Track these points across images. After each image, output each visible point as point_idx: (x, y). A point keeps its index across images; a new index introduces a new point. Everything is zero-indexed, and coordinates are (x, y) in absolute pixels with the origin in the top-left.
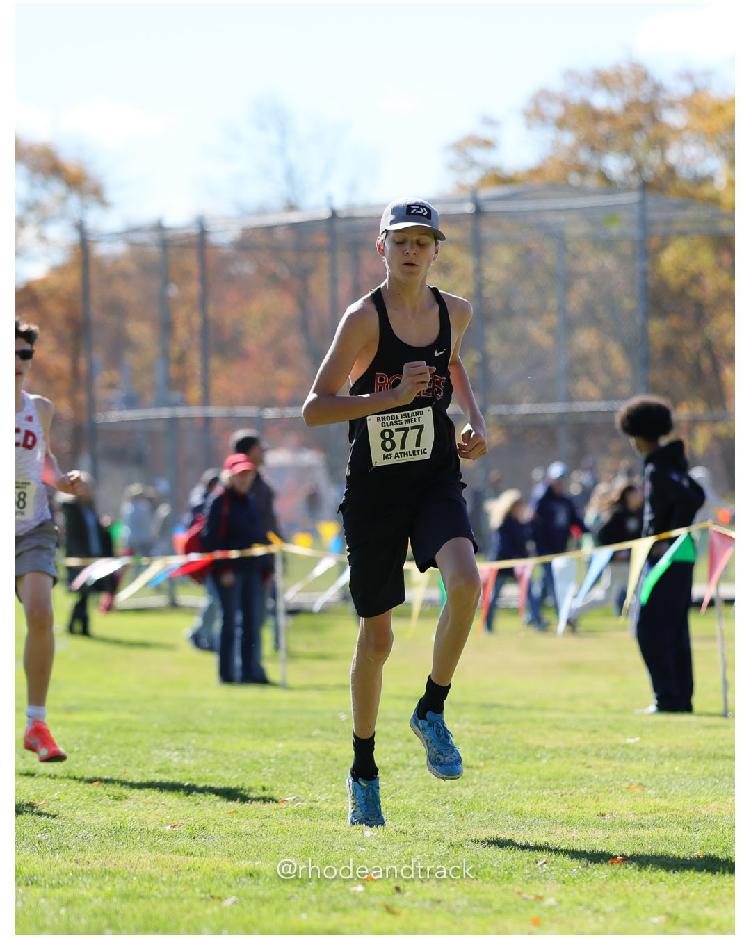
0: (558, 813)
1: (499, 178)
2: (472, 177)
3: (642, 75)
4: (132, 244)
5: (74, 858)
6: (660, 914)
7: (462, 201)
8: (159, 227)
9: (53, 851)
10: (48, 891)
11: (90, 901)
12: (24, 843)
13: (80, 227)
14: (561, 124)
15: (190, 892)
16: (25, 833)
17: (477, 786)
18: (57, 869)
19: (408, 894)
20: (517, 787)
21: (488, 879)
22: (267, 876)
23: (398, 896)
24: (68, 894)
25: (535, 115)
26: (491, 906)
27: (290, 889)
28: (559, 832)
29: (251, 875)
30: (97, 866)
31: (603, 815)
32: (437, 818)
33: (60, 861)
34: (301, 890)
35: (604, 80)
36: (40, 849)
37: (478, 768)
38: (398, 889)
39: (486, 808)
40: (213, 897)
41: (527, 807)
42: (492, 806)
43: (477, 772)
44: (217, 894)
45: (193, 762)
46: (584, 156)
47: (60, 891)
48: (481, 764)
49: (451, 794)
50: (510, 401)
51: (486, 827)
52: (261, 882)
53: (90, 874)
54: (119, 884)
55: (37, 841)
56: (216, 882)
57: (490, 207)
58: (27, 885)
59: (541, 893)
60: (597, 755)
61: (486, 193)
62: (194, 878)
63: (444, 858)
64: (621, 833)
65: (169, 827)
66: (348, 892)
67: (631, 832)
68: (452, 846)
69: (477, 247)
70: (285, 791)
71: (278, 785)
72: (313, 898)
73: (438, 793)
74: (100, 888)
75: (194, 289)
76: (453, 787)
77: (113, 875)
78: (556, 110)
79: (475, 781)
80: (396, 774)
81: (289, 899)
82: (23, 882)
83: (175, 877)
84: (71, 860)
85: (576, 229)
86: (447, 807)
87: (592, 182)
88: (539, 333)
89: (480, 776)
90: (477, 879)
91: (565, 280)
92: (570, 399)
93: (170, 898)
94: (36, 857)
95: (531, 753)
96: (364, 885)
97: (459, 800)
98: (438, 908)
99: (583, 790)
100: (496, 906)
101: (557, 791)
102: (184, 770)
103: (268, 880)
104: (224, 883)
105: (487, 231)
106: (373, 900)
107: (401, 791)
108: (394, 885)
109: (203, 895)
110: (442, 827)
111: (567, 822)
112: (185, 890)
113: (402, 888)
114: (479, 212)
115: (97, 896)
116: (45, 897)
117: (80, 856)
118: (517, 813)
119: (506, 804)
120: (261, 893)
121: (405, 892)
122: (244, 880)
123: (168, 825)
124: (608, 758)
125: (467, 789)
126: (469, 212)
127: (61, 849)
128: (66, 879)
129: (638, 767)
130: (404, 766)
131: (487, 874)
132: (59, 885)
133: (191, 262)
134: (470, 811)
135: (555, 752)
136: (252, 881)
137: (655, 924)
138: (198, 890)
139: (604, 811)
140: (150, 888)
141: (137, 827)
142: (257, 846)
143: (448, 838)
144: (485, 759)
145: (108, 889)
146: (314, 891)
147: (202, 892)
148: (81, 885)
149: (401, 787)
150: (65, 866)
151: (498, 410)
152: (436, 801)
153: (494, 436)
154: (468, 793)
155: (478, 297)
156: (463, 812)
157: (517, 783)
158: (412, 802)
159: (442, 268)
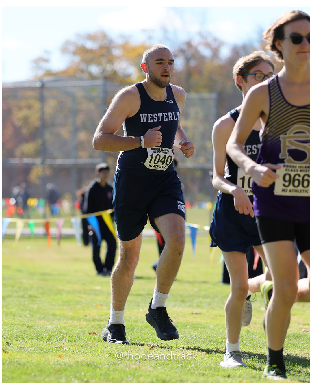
1: (49, 73)
2: (40, 73)
3: (104, 36)
6: (107, 354)
14: (75, 53)
19: (11, 345)
23: (8, 346)
25: (64, 50)
26: (43, 350)
28: (69, 322)
31: (86, 316)
32: (23, 316)
35: (91, 37)
37: (39, 297)
38: (7, 343)
39: (42, 313)
41: (58, 312)
42: (44, 312)
43: (38, 299)
46: (83, 66)
50: (54, 158)
51: (41, 320)
57: (48, 85)
60: (85, 293)
61: (46, 79)
63: (25, 332)
64: (93, 323)
67: (97, 323)
68: (29, 327)
69: (42, 99)
78: (72, 48)
79: (38, 302)
85: (80, 94)
86: (27, 312)
87: (86, 76)
88: (65, 133)
89: (40, 301)
91: (75, 112)
92: (76, 157)
95: (59, 292)
97: (32, 309)
98: (23, 350)
99: (79, 306)
100: (45, 350)
101: (69, 307)
105: (46, 93)
110: (25, 320)
111: (73, 318)
114: (43, 87)
118: (54, 315)
124: (89, 294)
126: (38, 87)
129: (100, 298)
130: (11, 296)
131: (42, 338)
135: (69, 292)
137: (105, 357)
139: (87, 314)
143: (27, 324)
144: (42, 294)
151: (49, 161)
152: (23, 310)
153: (48, 172)
154: (35, 307)
155: (42, 118)
156: (33, 314)
157: (54, 303)
158: (14, 310)
159: (30, 107)
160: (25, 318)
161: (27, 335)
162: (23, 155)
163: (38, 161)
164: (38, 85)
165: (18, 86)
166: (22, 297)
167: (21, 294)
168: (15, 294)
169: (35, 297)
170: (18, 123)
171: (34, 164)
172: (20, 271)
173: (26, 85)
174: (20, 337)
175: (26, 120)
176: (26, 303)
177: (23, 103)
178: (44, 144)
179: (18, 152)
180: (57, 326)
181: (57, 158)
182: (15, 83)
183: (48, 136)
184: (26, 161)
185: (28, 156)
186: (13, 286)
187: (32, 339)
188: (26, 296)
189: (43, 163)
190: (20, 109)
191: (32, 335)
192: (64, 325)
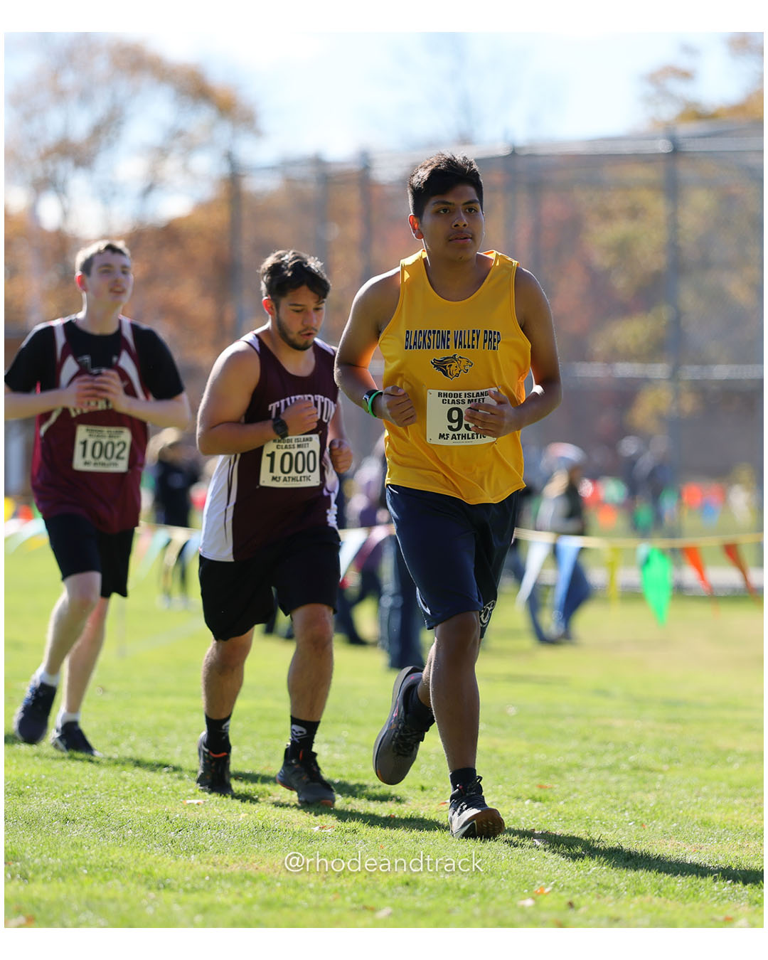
0: (750, 826)
1: (695, 113)
2: (668, 112)
4: (289, 181)
5: (212, 860)
7: (654, 138)
8: (317, 162)
9: (188, 852)
10: (183, 897)
11: (228, 908)
12: (155, 842)
13: (229, 157)
15: (339, 902)
16: (157, 831)
17: (661, 792)
18: (192, 872)
19: (582, 910)
20: (706, 795)
21: (672, 896)
22: (425, 886)
23: (571, 912)
24: (205, 900)
27: (450, 901)
28: (752, 846)
29: (407, 884)
30: (236, 869)
32: (615, 826)
33: (195, 864)
34: (462, 902)
36: (173, 849)
37: (661, 771)
38: (571, 905)
39: (670, 817)
40: (365, 908)
41: (716, 817)
42: (678, 815)
43: (661, 777)
44: (370, 904)
45: (344, 757)
47: (194, 897)
48: (665, 767)
49: (631, 801)
50: (704, 362)
51: (670, 838)
52: (418, 891)
53: (230, 878)
54: (261, 891)
55: (170, 840)
56: (368, 890)
57: (690, 146)
58: (159, 889)
59: (731, 914)
61: (685, 129)
62: (345, 886)
65: (317, 828)
66: (516, 906)
68: (632, 858)
69: (672, 189)
70: (445, 793)
71: (439, 784)
72: (477, 911)
73: (617, 799)
74: (240, 894)
75: (354, 230)
76: (634, 792)
77: (254, 880)
79: (658, 786)
80: (570, 777)
81: (449, 912)
82: (154, 886)
83: (323, 884)
84: (207, 863)
86: (626, 814)
88: (739, 289)
89: (663, 781)
90: (660, 896)
93: (317, 908)
94: (169, 858)
95: (721, 756)
96: (533, 898)
97: (640, 807)
101: (751, 800)
102: (334, 766)
103: (426, 890)
104: (378, 892)
105: (685, 171)
106: (544, 916)
107: (575, 795)
108: (567, 900)
109: (355, 905)
110: (621, 837)
112: (335, 899)
113: (575, 903)
114: (676, 152)
115: (236, 903)
116: (179, 902)
117: (218, 858)
118: (705, 823)
119: (693, 813)
120: (418, 905)
121: (579, 908)
122: (400, 889)
123: (316, 825)
125: (649, 795)
126: (663, 151)
127: (197, 849)
128: (202, 884)
130: (580, 767)
131: (671, 891)
132: (194, 890)
133: (352, 200)
134: (652, 820)
135: (748, 756)
136: (409, 890)
138: (348, 899)
140: (296, 896)
141: (281, 827)
142: (415, 852)
143: (627, 849)
144: (670, 761)
145: (249, 895)
146: (478, 904)
147: (354, 901)
148: (218, 890)
149: (576, 790)
150: (201, 869)
151: (690, 372)
152: (614, 807)
153: (689, 403)
154: (651, 799)
155: (673, 247)
156: (644, 820)
157: (705, 789)
158: (588, 808)
159: (634, 213)
160: (620, 832)
161: (628, 882)
162: (615, 355)
163: (659, 370)
164: (663, 146)
165: (602, 149)
166: (612, 769)
167: (609, 760)
168: (592, 762)
169: (651, 770)
170: (601, 260)
171: (646, 380)
172: (603, 693)
173: (626, 148)
174: (607, 888)
175: (623, 249)
176: (624, 786)
177: (616, 201)
178: (677, 323)
179: (599, 346)
180: (717, 858)
181: (715, 362)
182: (592, 141)
183: (688, 298)
184: (625, 370)
185: (629, 357)
186: (585, 739)
187: (643, 893)
188: (624, 766)
189: (674, 376)
190: (607, 216)
191: (642, 881)
192: (737, 853)
